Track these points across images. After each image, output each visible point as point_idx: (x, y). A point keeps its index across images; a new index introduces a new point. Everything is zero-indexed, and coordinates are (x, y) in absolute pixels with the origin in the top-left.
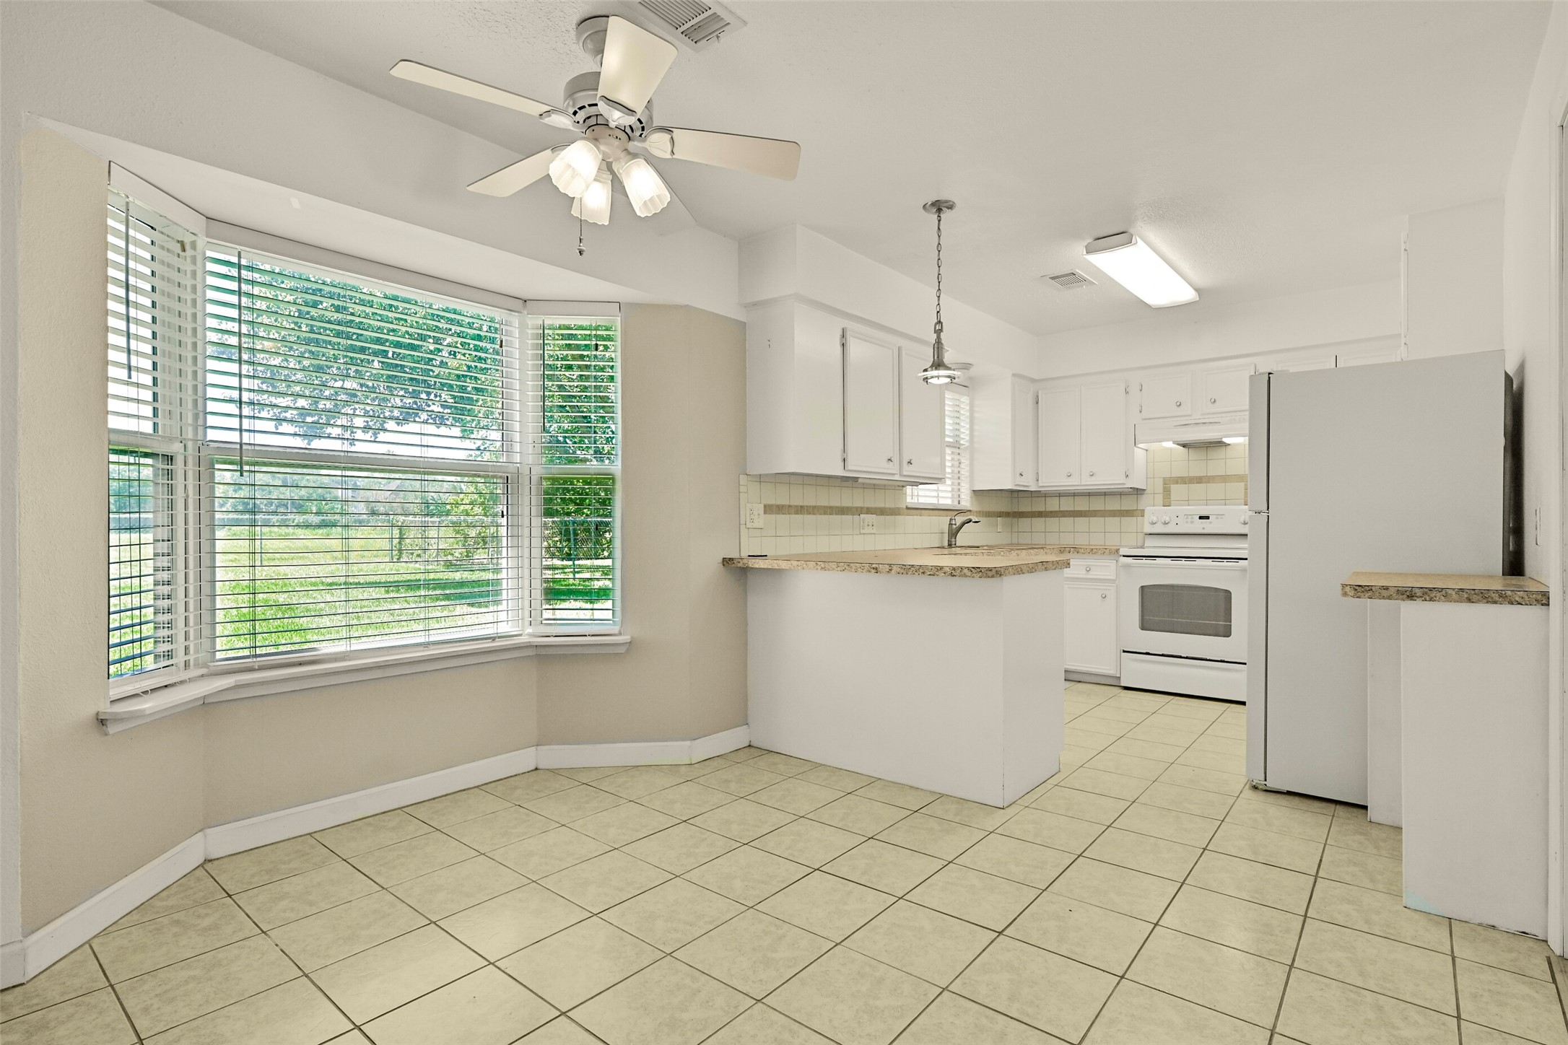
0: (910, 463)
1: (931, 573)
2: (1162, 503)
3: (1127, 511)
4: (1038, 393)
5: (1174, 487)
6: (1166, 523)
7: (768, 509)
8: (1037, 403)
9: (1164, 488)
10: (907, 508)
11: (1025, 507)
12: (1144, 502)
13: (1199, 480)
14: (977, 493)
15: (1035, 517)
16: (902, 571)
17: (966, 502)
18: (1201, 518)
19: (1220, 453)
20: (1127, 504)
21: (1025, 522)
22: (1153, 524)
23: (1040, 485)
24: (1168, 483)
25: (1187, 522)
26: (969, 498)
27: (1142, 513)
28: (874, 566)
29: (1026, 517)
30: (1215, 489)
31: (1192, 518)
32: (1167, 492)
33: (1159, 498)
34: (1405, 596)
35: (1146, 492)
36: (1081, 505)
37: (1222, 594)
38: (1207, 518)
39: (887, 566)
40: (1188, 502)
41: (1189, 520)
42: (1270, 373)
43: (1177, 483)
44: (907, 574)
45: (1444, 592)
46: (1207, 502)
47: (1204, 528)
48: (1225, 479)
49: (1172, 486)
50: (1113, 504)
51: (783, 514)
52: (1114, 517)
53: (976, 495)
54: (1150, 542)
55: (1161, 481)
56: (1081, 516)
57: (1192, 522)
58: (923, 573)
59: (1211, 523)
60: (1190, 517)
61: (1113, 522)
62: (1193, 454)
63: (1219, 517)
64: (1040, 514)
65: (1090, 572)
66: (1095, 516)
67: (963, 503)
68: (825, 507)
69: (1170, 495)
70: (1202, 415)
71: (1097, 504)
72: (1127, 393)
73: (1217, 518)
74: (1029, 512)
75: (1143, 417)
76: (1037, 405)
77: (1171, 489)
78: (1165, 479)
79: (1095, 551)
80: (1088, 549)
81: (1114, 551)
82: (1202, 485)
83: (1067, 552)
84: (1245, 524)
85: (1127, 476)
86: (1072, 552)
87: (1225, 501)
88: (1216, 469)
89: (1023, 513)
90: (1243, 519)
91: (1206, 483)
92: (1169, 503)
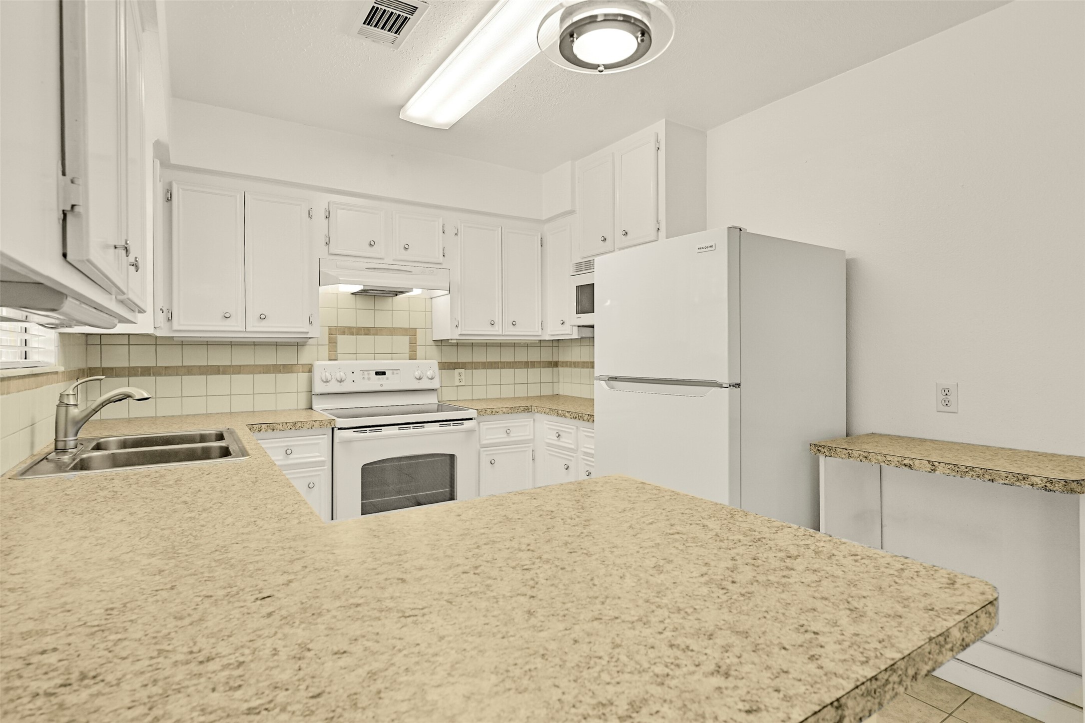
2: (327, 359)
3: (284, 366)
4: (170, 184)
5: (340, 338)
6: (341, 381)
8: (169, 200)
9: (330, 339)
12: (307, 356)
13: (367, 331)
15: (135, 375)
17: (52, 358)
18: (377, 373)
19: (389, 303)
20: (284, 357)
22: (327, 382)
23: (176, 327)
24: (335, 332)
25: (363, 378)
26: (51, 347)
27: (308, 369)
29: (117, 376)
30: (383, 342)
31: (369, 374)
32: (333, 343)
33: (324, 350)
35: (308, 343)
36: (219, 358)
37: (448, 458)
38: (384, 373)
40: (357, 355)
41: (366, 376)
43: (344, 333)
46: (375, 355)
47: (381, 385)
48: (392, 331)
49: (338, 336)
50: (266, 358)
52: (266, 373)
54: (321, 405)
55: (326, 330)
56: (219, 374)
57: (369, 379)
59: (387, 379)
60: (366, 373)
61: (265, 380)
62: (361, 302)
63: (395, 372)
64: (146, 372)
65: (291, 456)
66: (239, 373)
67: (34, 357)
69: (336, 346)
70: (393, 260)
71: (242, 358)
72: (310, 216)
73: (393, 373)
74: (125, 368)
75: (331, 252)
76: (167, 204)
77: (336, 340)
78: (330, 328)
79: (299, 425)
80: (288, 424)
81: (327, 423)
82: (370, 338)
83: (257, 431)
84: (420, 379)
85: (311, 323)
86: (264, 430)
87: (392, 355)
88: (383, 320)
89: (112, 369)
90: (417, 374)
91: (374, 335)
92: (336, 355)
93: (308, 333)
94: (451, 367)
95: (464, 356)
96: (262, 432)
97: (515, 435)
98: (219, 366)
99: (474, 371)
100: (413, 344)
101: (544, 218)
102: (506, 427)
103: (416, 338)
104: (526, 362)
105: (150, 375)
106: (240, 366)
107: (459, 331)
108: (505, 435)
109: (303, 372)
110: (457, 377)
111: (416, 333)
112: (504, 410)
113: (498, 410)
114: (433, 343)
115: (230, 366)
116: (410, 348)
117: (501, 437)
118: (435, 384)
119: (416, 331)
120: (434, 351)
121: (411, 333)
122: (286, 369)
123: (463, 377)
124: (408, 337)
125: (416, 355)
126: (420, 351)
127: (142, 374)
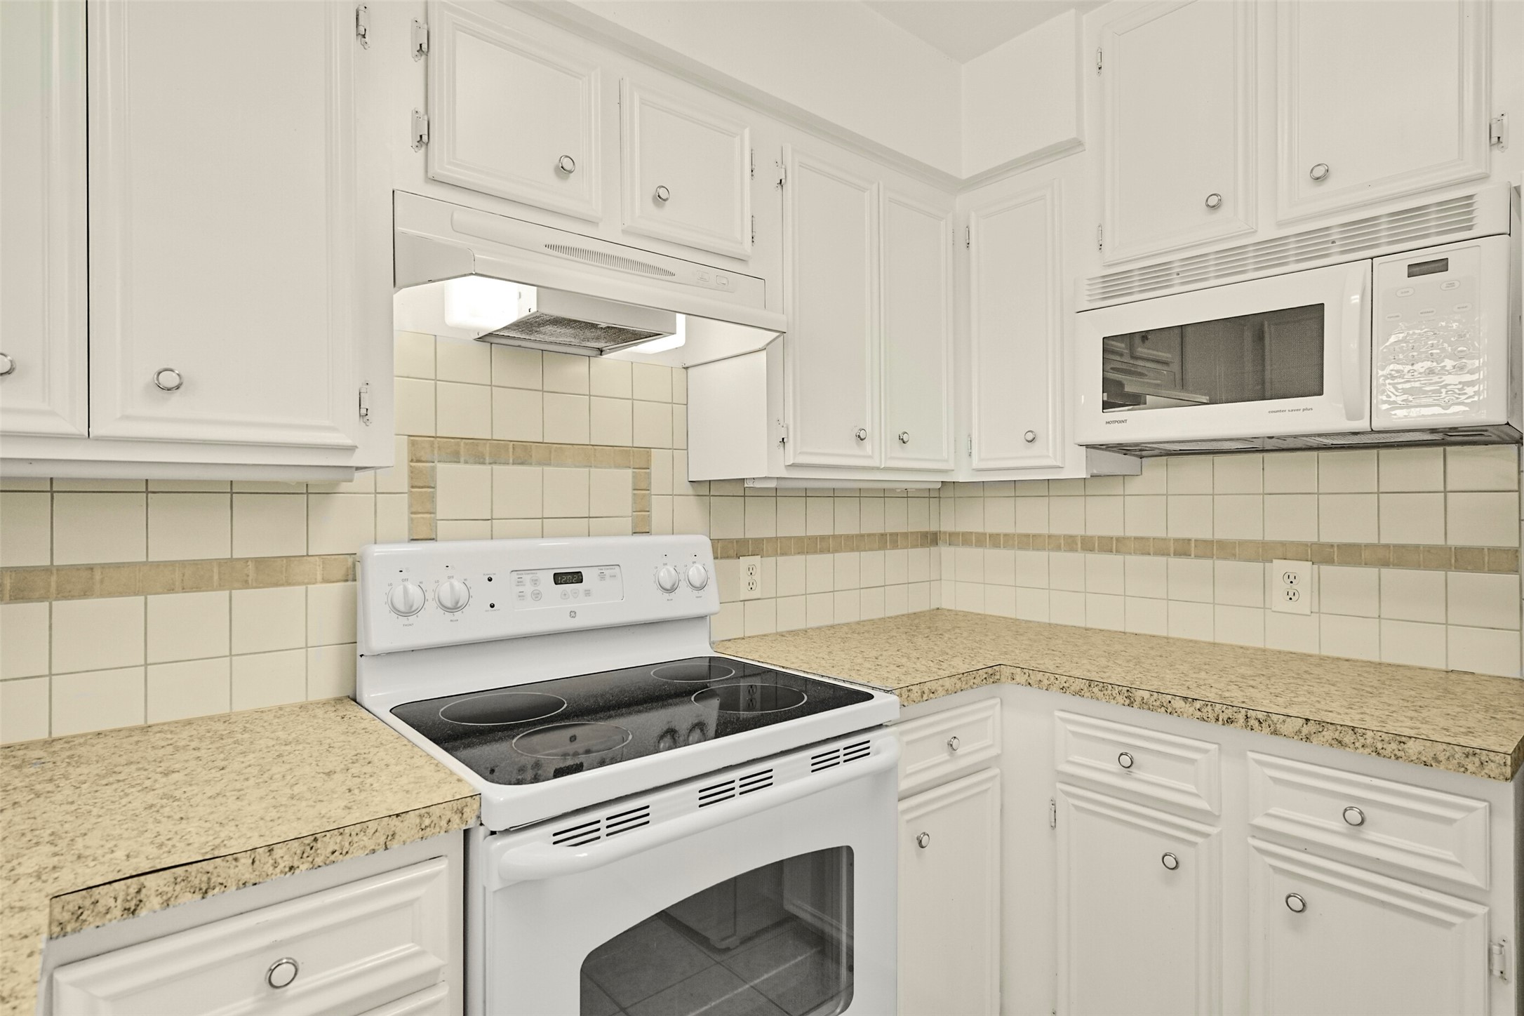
2: (406, 536)
3: (260, 562)
5: (444, 470)
6: (455, 608)
9: (413, 473)
12: (340, 528)
13: (521, 452)
18: (559, 578)
19: (577, 366)
22: (408, 612)
24: (428, 454)
25: (521, 596)
30: (565, 485)
31: (535, 582)
32: (422, 486)
33: (397, 512)
35: (340, 485)
38: (576, 577)
40: (490, 525)
41: (528, 588)
43: (455, 458)
46: (543, 525)
47: (573, 614)
48: (589, 454)
49: (440, 466)
55: (404, 445)
57: (537, 596)
59: (588, 593)
60: (527, 578)
61: (190, 614)
62: (507, 365)
63: (607, 572)
69: (432, 498)
73: (602, 577)
75: (434, 171)
77: (434, 478)
78: (414, 441)
79: (328, 842)
80: (278, 852)
81: (448, 814)
82: (530, 472)
83: (117, 912)
84: (671, 590)
85: (364, 416)
86: (154, 900)
87: (588, 522)
88: (564, 422)
90: (666, 576)
91: (540, 463)
92: (433, 525)
93: (351, 449)
94: (732, 552)
95: (760, 523)
96: (143, 913)
97: (967, 752)
99: (780, 559)
100: (641, 489)
102: (948, 731)
103: (649, 474)
104: (882, 535)
106: (91, 568)
107: (789, 456)
108: (948, 755)
109: (325, 581)
110: (744, 578)
111: (649, 460)
112: (947, 684)
113: (934, 686)
114: (689, 490)
115: (47, 570)
116: (634, 502)
117: (936, 763)
118: (709, 602)
119: (649, 455)
120: (690, 509)
121: (637, 460)
122: (268, 571)
123: (756, 577)
124: (630, 471)
125: (650, 525)
126: (659, 511)
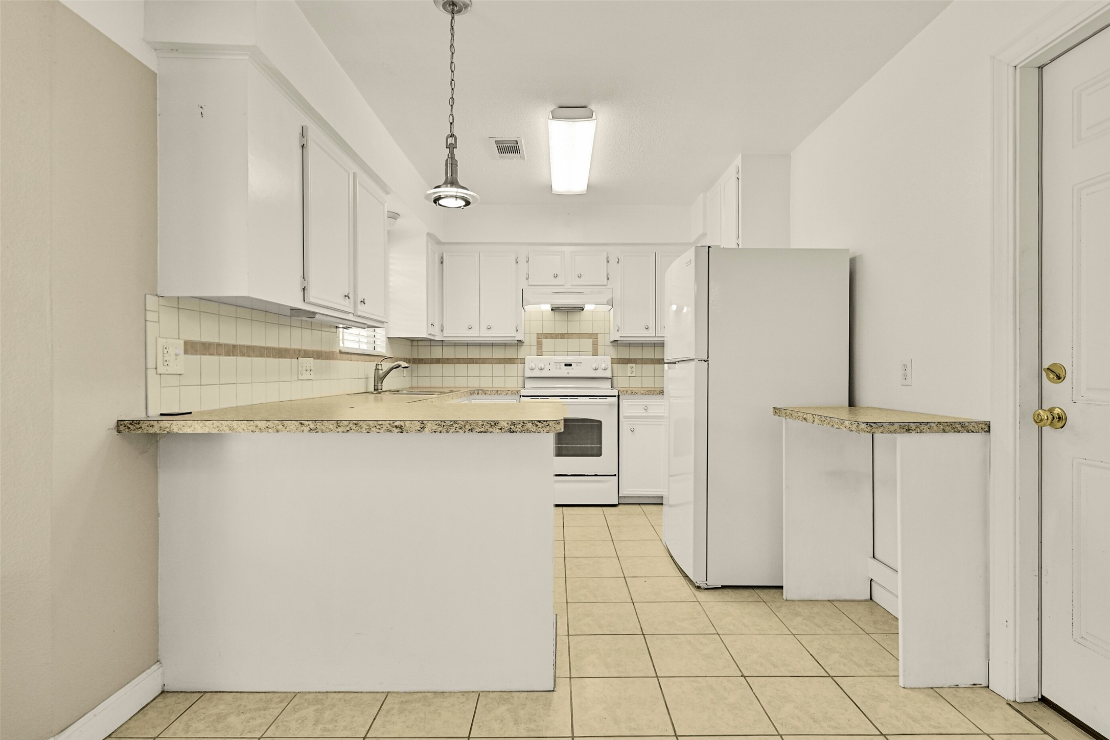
0: (363, 302)
1: (482, 430)
2: (536, 354)
3: (510, 359)
4: (443, 254)
5: (544, 341)
6: (541, 369)
7: (191, 348)
8: (442, 263)
9: (538, 341)
10: (341, 352)
11: (424, 354)
12: (523, 353)
13: (562, 336)
14: (390, 339)
15: (433, 363)
16: (440, 429)
17: (382, 348)
18: (566, 365)
19: (576, 316)
20: (510, 353)
21: (424, 368)
22: (532, 369)
23: (445, 335)
24: (541, 337)
25: (556, 368)
26: (384, 344)
27: (523, 361)
28: (397, 423)
29: (425, 363)
30: (573, 343)
31: (560, 365)
32: (539, 344)
33: (534, 349)
34: (905, 430)
35: (524, 344)
36: (474, 353)
38: (570, 365)
39: (418, 424)
40: (554, 353)
41: (558, 367)
42: (709, 247)
43: (547, 338)
44: (447, 432)
45: (929, 425)
46: (567, 353)
47: (568, 373)
48: (580, 336)
50: (499, 354)
51: (210, 355)
52: (500, 363)
53: (389, 341)
54: (529, 384)
55: (535, 336)
56: (474, 363)
57: (560, 368)
58: (471, 430)
59: (573, 369)
60: (558, 364)
61: (499, 367)
62: (558, 316)
63: (579, 364)
64: (438, 361)
66: (484, 363)
67: (378, 349)
68: (261, 347)
69: (542, 347)
70: (571, 286)
71: (486, 353)
72: (517, 262)
73: (577, 365)
74: (428, 359)
75: (529, 284)
76: (442, 265)
77: (542, 342)
78: (538, 335)
79: (499, 392)
80: (493, 391)
81: (515, 392)
82: (564, 341)
84: (596, 369)
85: (517, 331)
86: (480, 394)
87: (580, 353)
88: (574, 328)
89: (423, 359)
90: (594, 366)
91: (567, 338)
92: (542, 353)
93: (515, 337)
94: (625, 362)
95: (636, 354)
97: (652, 412)
98: (474, 359)
99: (643, 365)
100: (595, 345)
101: (692, 241)
102: (644, 405)
103: (597, 341)
105: (440, 363)
106: (485, 359)
107: (619, 334)
108: (644, 411)
109: (519, 363)
110: (629, 370)
111: (597, 337)
112: (642, 392)
113: (637, 391)
114: (610, 344)
115: (479, 359)
116: (593, 348)
117: (641, 412)
118: (608, 374)
119: (597, 335)
120: (611, 349)
121: (594, 337)
122: (511, 361)
123: (634, 370)
124: (592, 340)
125: (597, 354)
126: (601, 350)
127: (436, 363)
